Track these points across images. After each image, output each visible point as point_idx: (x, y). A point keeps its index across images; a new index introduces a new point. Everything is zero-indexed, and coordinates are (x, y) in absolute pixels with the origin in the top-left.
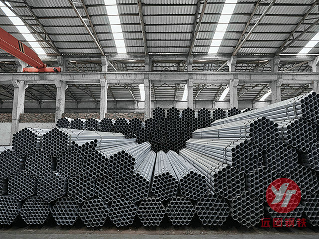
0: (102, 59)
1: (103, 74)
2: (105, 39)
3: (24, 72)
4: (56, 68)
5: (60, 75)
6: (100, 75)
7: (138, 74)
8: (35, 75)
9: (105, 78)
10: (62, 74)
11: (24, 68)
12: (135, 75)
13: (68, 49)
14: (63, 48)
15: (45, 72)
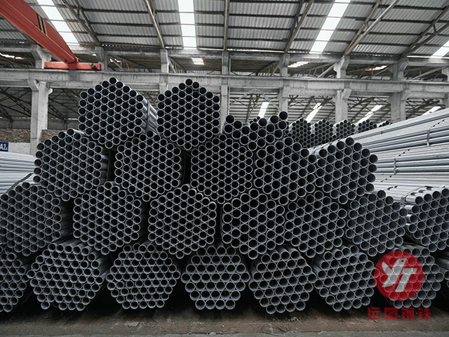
0: (162, 53)
1: (163, 75)
2: (168, 22)
3: (45, 68)
4: (94, 64)
5: (101, 75)
6: (159, 77)
7: (213, 77)
8: (62, 73)
9: (166, 81)
10: (103, 74)
11: (45, 63)
12: (209, 80)
13: (111, 35)
14: (104, 35)
15: (77, 70)
